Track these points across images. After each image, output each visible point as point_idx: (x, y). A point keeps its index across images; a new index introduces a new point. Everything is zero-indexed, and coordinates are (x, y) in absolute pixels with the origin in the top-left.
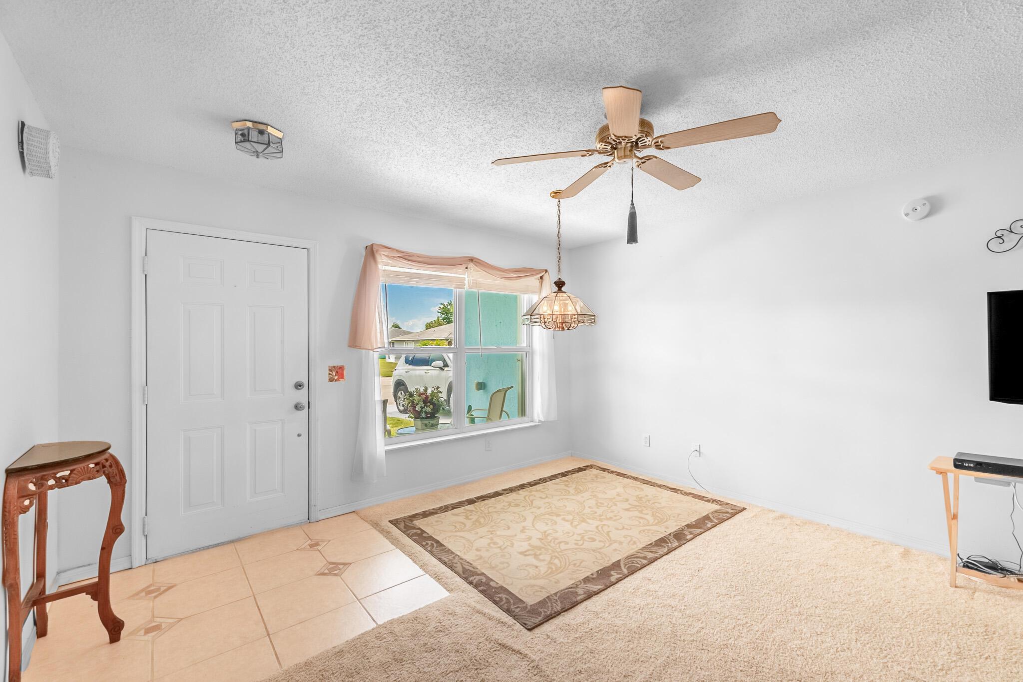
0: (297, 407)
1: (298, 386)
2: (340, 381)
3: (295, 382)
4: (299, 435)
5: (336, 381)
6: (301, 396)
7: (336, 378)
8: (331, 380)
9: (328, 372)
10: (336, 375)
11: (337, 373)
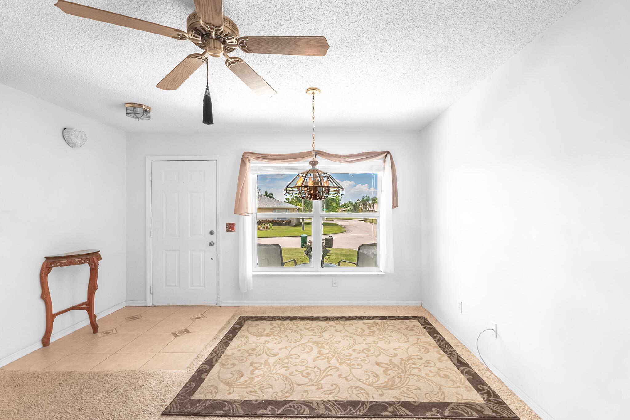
0: (211, 244)
1: (212, 233)
2: (232, 231)
3: (210, 230)
4: (212, 259)
5: (230, 231)
6: (213, 238)
7: (230, 230)
8: (228, 231)
9: (226, 226)
10: (230, 228)
11: (231, 227)
